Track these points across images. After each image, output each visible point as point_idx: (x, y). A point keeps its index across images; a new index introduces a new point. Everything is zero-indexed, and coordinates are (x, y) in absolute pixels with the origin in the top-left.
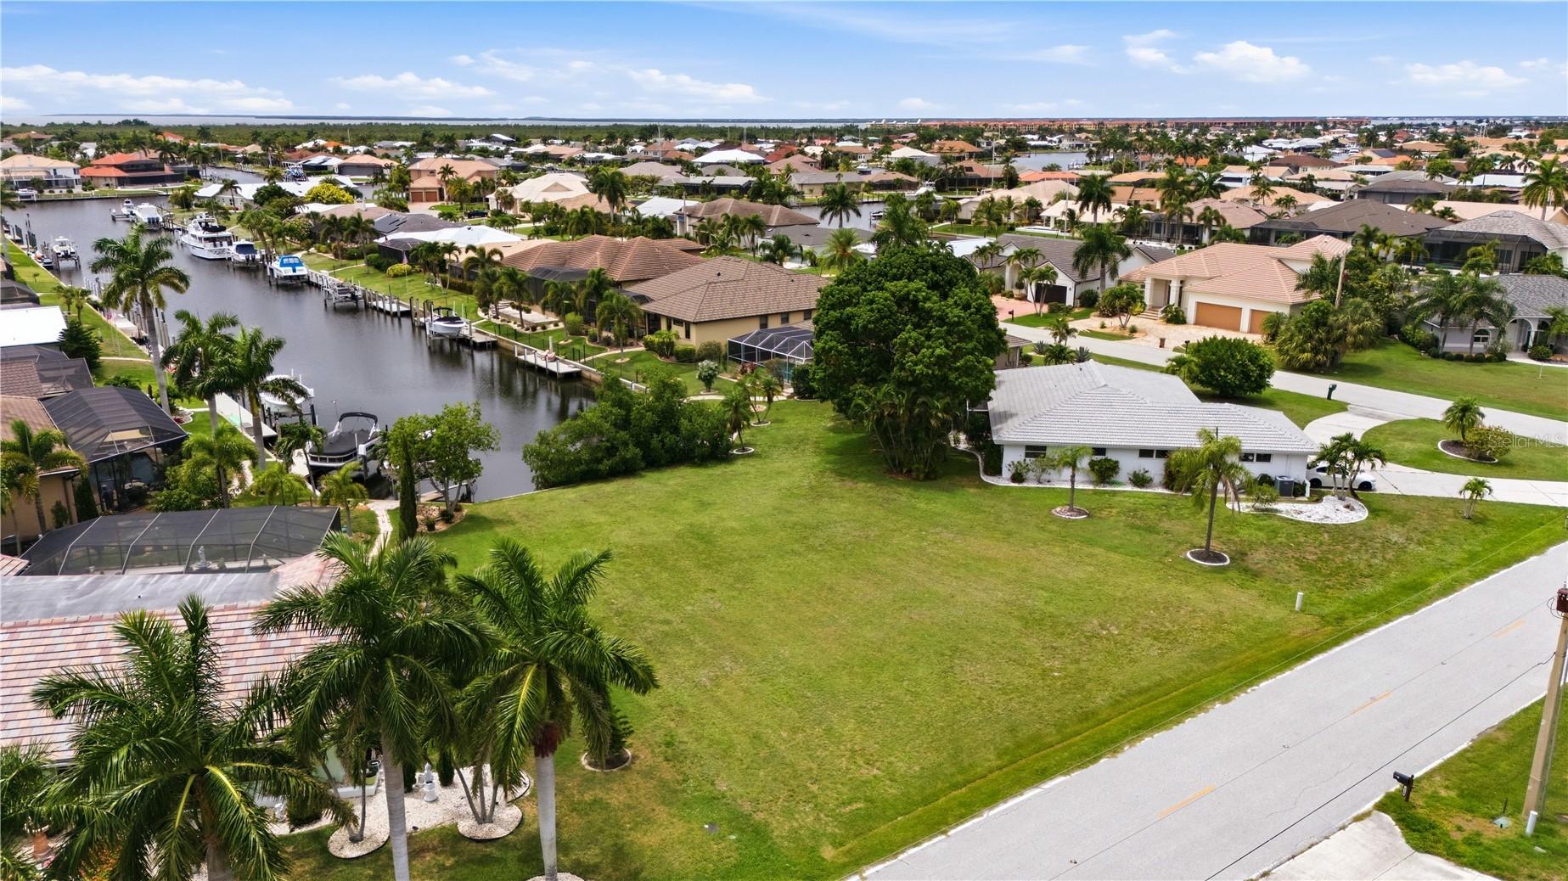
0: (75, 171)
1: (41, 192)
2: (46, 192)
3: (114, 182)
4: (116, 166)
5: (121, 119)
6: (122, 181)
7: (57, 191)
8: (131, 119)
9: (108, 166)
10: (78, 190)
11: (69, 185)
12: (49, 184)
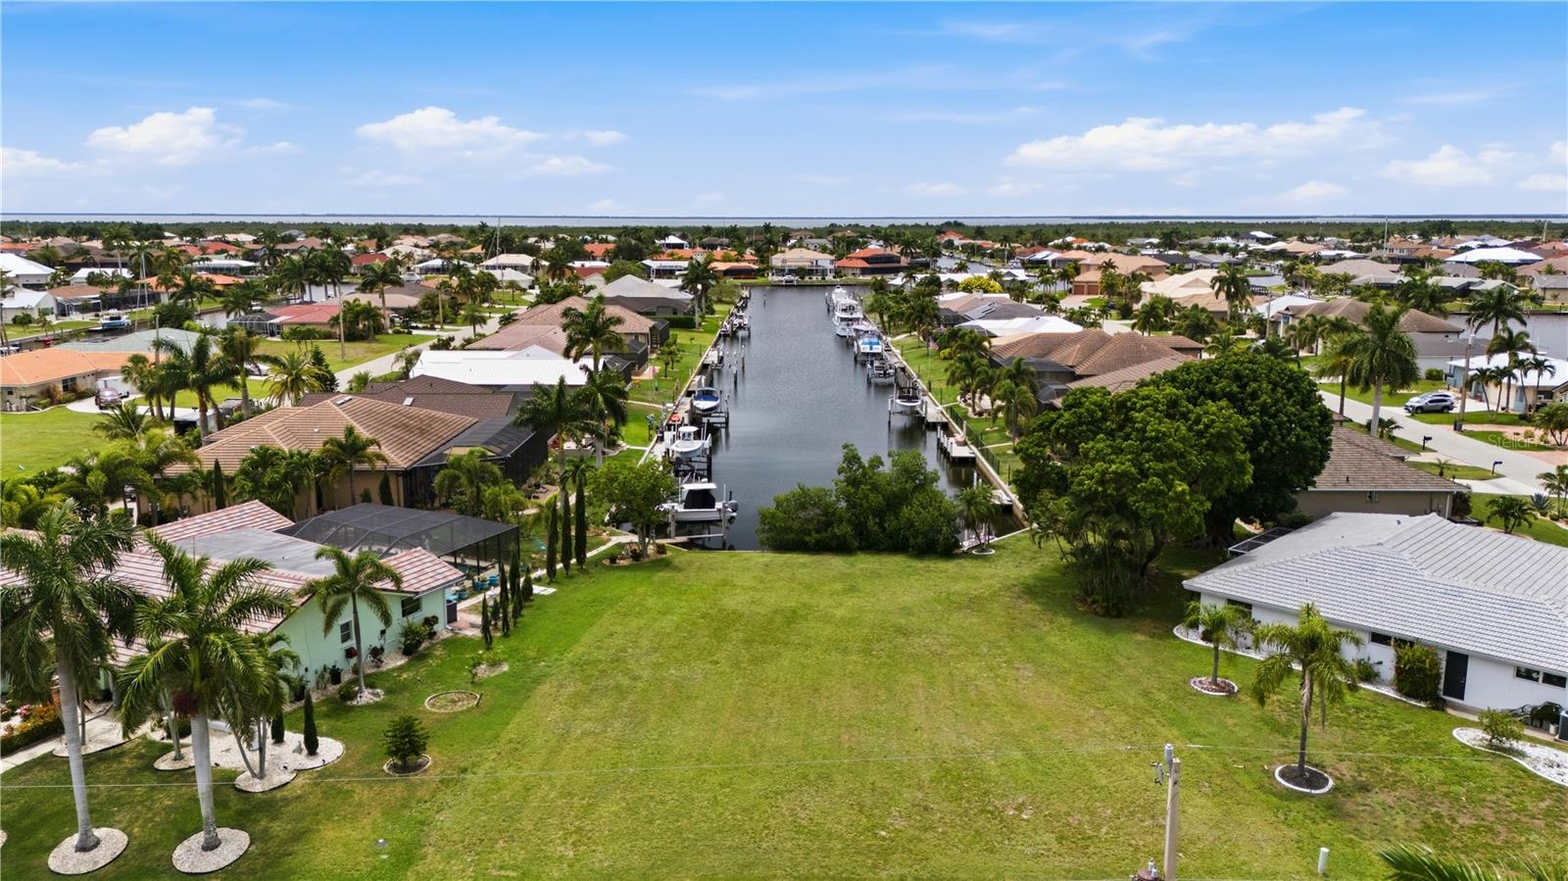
0: (832, 262)
1: (803, 278)
2: (807, 279)
3: (858, 271)
4: (863, 259)
5: (944, 221)
6: (864, 271)
7: (814, 278)
8: (952, 221)
9: (858, 258)
10: (830, 277)
11: (824, 273)
12: (811, 272)
